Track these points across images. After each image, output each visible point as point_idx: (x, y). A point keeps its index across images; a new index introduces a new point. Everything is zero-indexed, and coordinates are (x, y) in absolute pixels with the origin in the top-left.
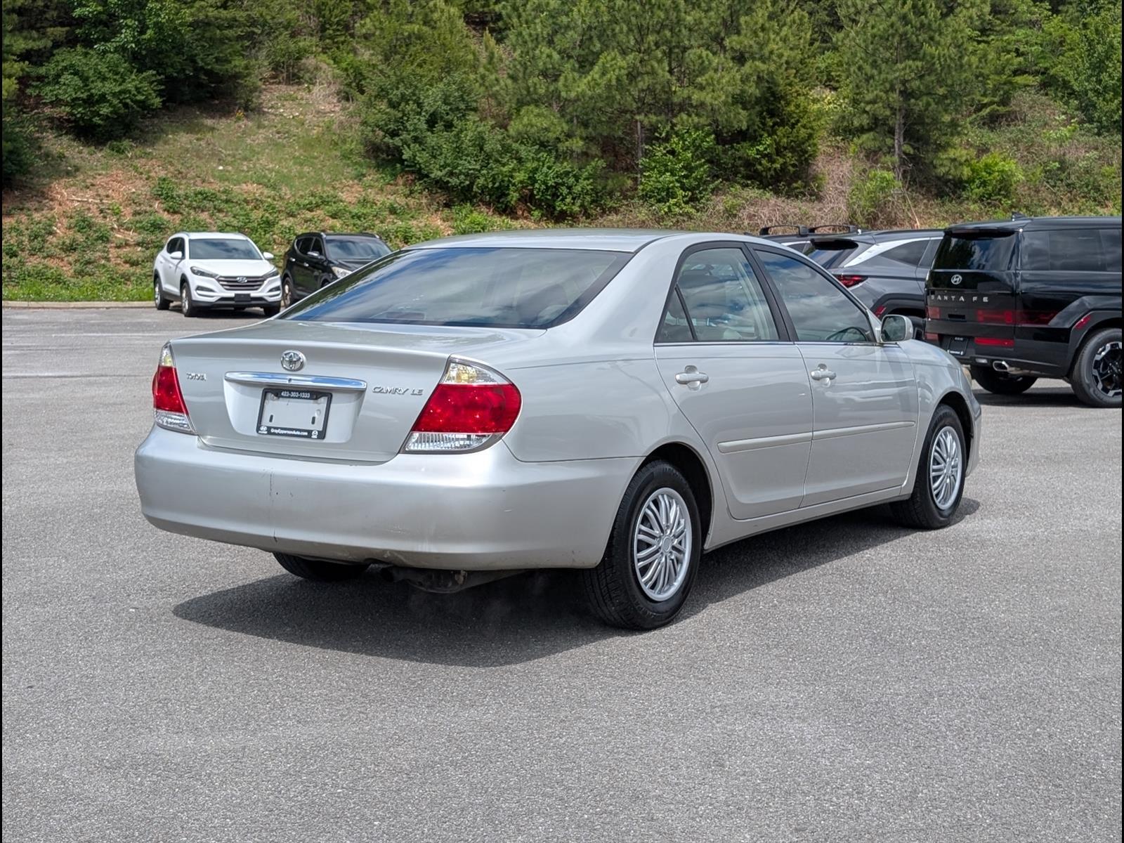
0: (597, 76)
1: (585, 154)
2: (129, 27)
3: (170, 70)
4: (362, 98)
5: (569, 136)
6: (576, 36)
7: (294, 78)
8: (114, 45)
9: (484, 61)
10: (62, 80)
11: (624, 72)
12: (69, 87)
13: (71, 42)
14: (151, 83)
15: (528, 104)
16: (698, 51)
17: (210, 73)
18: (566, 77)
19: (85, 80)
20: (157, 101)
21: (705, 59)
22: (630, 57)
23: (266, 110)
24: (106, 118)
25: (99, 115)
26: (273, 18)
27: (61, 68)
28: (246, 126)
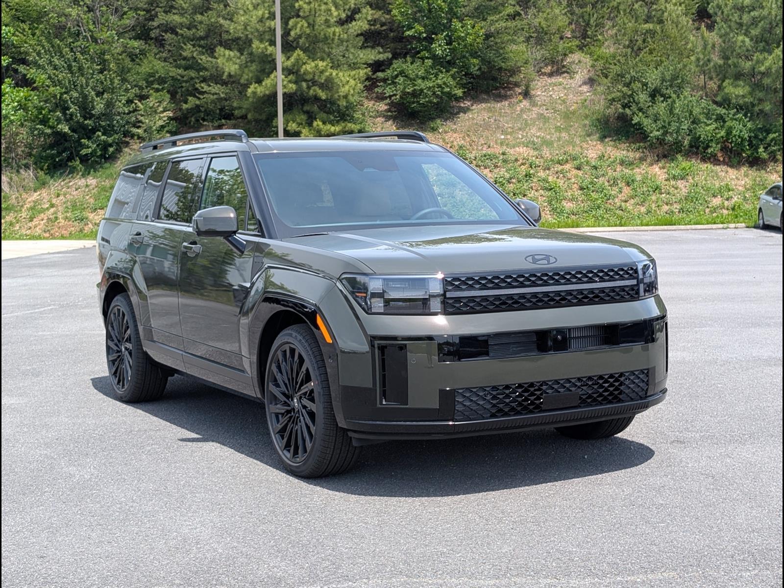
4: (605, 81)
5: (761, 101)
10: (397, 81)
12: (402, 86)
13: (403, 54)
14: (456, 78)
15: (728, 78)
17: (500, 69)
18: (757, 56)
20: (460, 92)
23: (539, 93)
24: (425, 106)
25: (420, 104)
26: (548, 26)
27: (396, 73)
28: (524, 106)
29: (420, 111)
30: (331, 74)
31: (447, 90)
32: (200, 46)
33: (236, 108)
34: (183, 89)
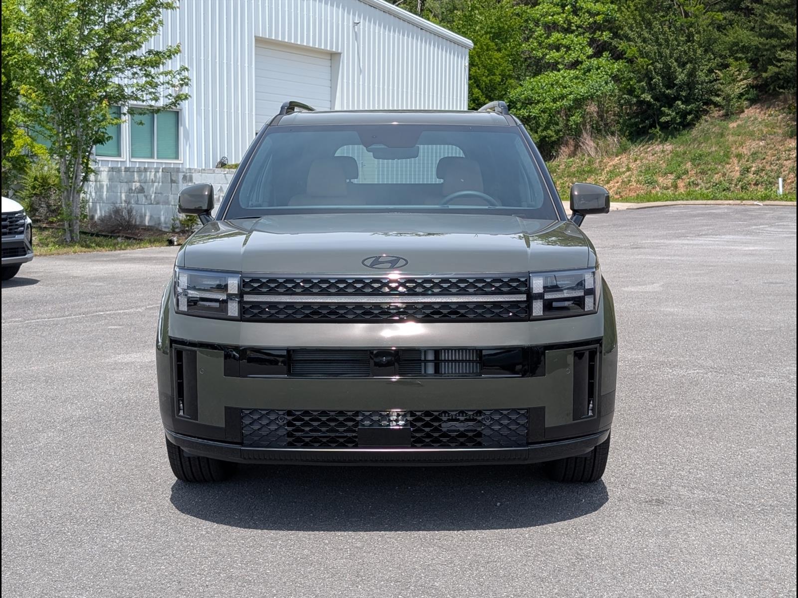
32: (783, 14)
34: (764, 58)
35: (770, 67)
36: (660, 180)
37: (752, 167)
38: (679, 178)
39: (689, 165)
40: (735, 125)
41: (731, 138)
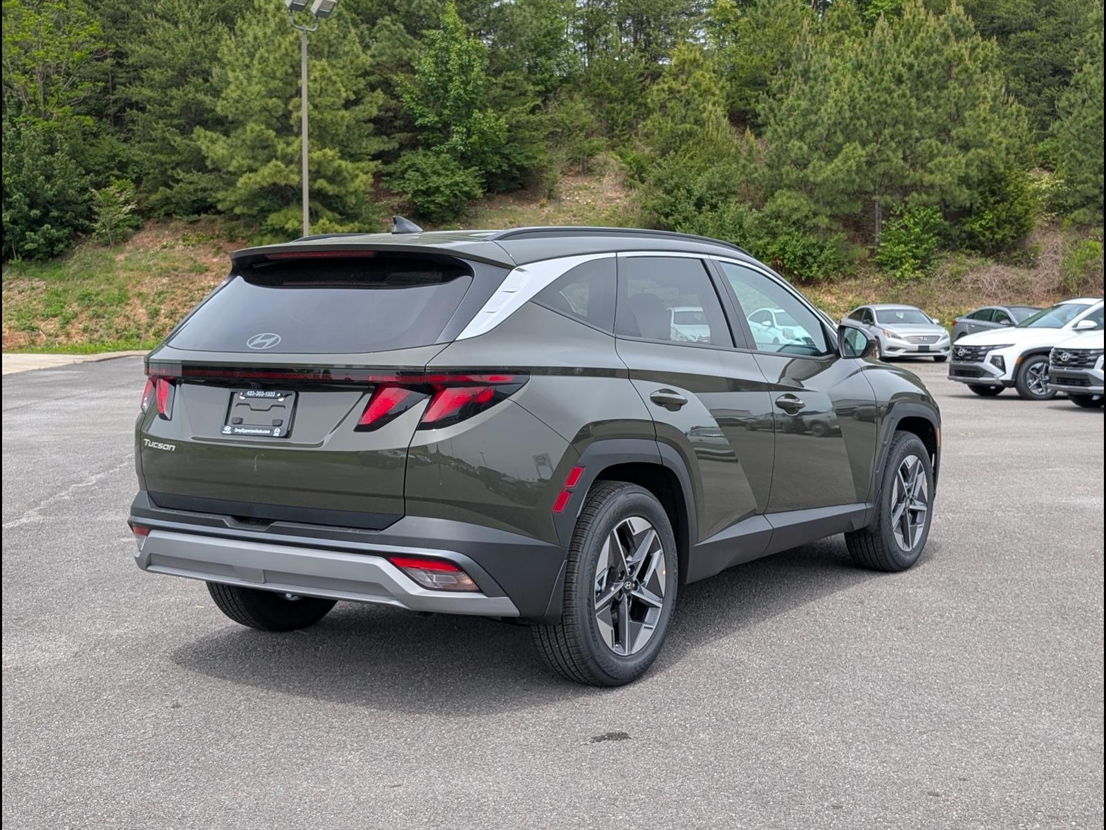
0: (839, 164)
1: (829, 229)
2: (458, 132)
3: (489, 167)
4: (642, 186)
5: (815, 214)
6: (822, 131)
7: (588, 171)
8: (447, 147)
9: (745, 154)
10: (407, 176)
11: (863, 159)
12: (413, 182)
13: (413, 145)
14: (476, 177)
15: (781, 188)
16: (929, 142)
17: (521, 168)
18: (814, 165)
19: (424, 175)
20: (479, 192)
21: (934, 148)
22: (869, 148)
23: (564, 198)
24: (440, 206)
25: (435, 204)
26: (572, 122)
27: (406, 166)
28: (549, 211)
29: (434, 212)
30: (340, 166)
31: (466, 189)
32: (173, 126)
33: (219, 201)
34: (151, 176)
35: (161, 188)
36: (42, 325)
37: (160, 309)
38: (67, 323)
39: (75, 307)
40: (121, 257)
41: (123, 275)
